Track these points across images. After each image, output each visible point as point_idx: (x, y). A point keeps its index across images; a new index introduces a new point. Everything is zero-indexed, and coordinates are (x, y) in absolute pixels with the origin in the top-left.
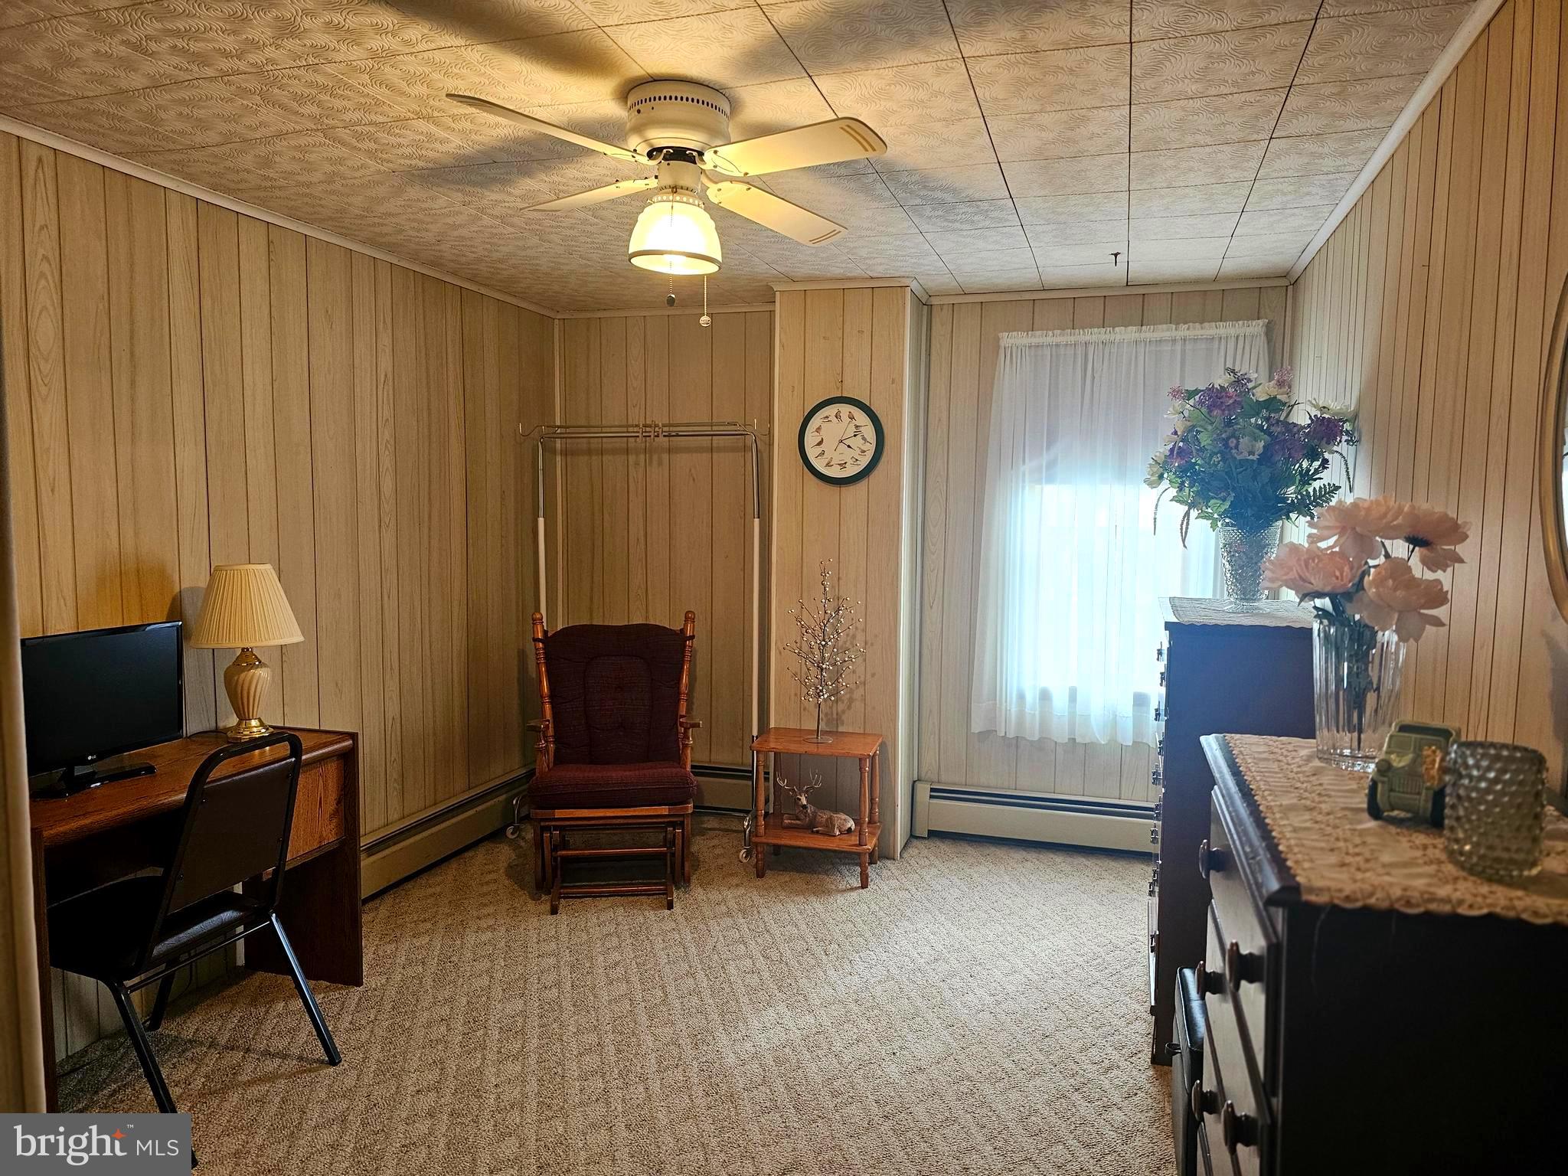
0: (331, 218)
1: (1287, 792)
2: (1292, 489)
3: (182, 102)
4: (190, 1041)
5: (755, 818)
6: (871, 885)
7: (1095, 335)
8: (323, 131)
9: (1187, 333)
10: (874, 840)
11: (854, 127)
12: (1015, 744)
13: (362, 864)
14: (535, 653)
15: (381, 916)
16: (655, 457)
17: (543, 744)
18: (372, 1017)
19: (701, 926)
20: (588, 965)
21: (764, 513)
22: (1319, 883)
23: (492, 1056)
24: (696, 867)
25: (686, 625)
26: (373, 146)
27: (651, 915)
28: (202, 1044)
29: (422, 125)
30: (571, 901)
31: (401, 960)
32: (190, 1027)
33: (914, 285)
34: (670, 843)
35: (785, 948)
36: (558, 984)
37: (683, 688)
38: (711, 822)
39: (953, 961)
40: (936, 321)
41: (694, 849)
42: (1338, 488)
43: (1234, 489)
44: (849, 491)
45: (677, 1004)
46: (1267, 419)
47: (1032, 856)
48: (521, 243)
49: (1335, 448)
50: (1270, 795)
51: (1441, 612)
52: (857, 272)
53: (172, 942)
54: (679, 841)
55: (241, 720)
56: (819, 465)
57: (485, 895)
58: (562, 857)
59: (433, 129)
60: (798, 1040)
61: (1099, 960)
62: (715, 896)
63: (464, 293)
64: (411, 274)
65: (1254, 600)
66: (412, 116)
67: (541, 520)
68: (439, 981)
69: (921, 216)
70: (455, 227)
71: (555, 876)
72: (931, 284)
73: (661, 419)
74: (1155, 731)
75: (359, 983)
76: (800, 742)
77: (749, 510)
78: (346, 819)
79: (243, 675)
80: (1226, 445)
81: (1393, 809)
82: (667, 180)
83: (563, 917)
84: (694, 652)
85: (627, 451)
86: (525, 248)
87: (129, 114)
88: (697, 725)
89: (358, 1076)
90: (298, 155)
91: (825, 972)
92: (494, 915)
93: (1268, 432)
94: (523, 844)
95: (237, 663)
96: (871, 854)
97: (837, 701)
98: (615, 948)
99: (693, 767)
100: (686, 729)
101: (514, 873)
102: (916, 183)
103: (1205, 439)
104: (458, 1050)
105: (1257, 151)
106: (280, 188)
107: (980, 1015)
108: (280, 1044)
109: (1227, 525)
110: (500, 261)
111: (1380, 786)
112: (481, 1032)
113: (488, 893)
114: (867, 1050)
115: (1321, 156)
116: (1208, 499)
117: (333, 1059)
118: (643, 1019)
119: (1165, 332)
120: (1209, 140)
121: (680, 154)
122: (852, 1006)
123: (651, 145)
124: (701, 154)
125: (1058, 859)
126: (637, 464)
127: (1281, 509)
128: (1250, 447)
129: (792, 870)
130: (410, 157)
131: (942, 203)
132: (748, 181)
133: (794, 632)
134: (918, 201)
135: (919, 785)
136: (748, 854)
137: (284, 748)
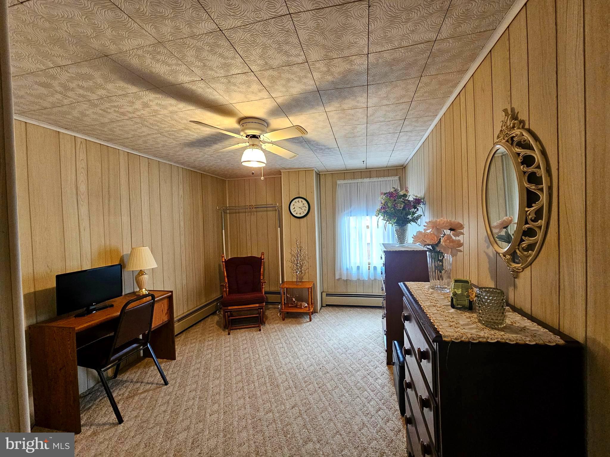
0: (165, 156)
1: (427, 300)
2: (410, 216)
3: (120, 126)
4: (125, 381)
5: (282, 305)
6: (312, 321)
7: (360, 180)
8: (160, 133)
9: (381, 180)
10: (313, 309)
11: (299, 128)
12: (347, 282)
13: (175, 326)
14: (223, 265)
15: (182, 339)
16: (252, 213)
17: (225, 289)
18: (178, 369)
19: (269, 335)
20: (238, 349)
21: (281, 226)
22: (447, 334)
23: (211, 379)
24: (267, 319)
25: (262, 256)
26: (174, 137)
27: (255, 333)
28: (128, 381)
29: (186, 131)
30: (233, 331)
31: (187, 351)
32: (125, 376)
33: (316, 170)
34: (259, 313)
35: (290, 340)
36: (230, 355)
37: (262, 272)
38: (270, 306)
39: (334, 340)
40: (321, 178)
41: (266, 313)
42: (421, 215)
43: (397, 216)
44: (302, 220)
45: (262, 359)
46: (404, 199)
47: (352, 309)
48: (216, 162)
49: (420, 206)
50: (423, 302)
51: (461, 248)
52: (302, 167)
53: (117, 355)
54: (262, 313)
55: (140, 289)
56: (294, 214)
57: (210, 330)
58: (231, 319)
59: (189, 132)
60: (295, 367)
61: (371, 336)
62: (272, 327)
63: (202, 174)
64: (188, 170)
65: (404, 244)
66: (183, 129)
67: (224, 231)
68: (197, 357)
69: (317, 152)
70: (198, 158)
71: (229, 324)
72: (320, 169)
73: (253, 204)
74: (381, 278)
75: (175, 359)
76: (292, 285)
77: (277, 226)
78: (170, 315)
79: (140, 277)
80: (395, 206)
81: (458, 305)
82: (251, 143)
83: (231, 336)
84: (264, 262)
85: (245, 212)
86: (216, 163)
87: (106, 129)
88: (265, 282)
89: (173, 388)
90: (154, 140)
91: (301, 346)
92: (213, 336)
93: (404, 202)
94: (221, 315)
95: (139, 274)
96: (312, 312)
97: (301, 273)
98: (246, 344)
99: (265, 292)
100: (263, 283)
101: (218, 323)
102: (315, 144)
103: (389, 205)
104: (202, 377)
105: (397, 135)
106: (150, 149)
107: (342, 355)
108: (151, 380)
109: (396, 225)
110: (211, 166)
111: (454, 299)
112: (209, 371)
113: (211, 330)
114: (313, 368)
115: (412, 136)
116: (391, 219)
117: (166, 383)
118: (253, 364)
119: (375, 179)
120: (385, 133)
121: (254, 136)
122: (309, 355)
123: (246, 134)
124: (259, 136)
125: (358, 309)
126: (248, 215)
127: (408, 221)
128: (400, 206)
129: (292, 318)
130: (184, 140)
131: (322, 149)
132: (272, 143)
133: (290, 256)
134: (316, 149)
135: (323, 293)
136: (280, 314)
137: (150, 298)
